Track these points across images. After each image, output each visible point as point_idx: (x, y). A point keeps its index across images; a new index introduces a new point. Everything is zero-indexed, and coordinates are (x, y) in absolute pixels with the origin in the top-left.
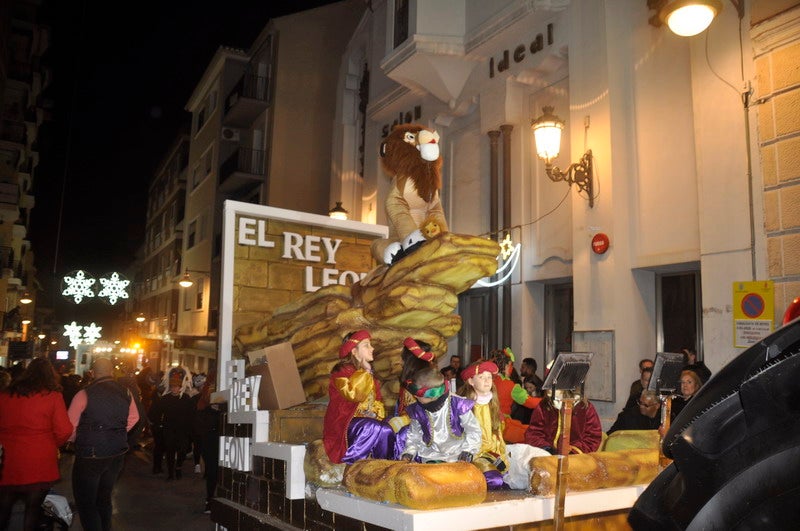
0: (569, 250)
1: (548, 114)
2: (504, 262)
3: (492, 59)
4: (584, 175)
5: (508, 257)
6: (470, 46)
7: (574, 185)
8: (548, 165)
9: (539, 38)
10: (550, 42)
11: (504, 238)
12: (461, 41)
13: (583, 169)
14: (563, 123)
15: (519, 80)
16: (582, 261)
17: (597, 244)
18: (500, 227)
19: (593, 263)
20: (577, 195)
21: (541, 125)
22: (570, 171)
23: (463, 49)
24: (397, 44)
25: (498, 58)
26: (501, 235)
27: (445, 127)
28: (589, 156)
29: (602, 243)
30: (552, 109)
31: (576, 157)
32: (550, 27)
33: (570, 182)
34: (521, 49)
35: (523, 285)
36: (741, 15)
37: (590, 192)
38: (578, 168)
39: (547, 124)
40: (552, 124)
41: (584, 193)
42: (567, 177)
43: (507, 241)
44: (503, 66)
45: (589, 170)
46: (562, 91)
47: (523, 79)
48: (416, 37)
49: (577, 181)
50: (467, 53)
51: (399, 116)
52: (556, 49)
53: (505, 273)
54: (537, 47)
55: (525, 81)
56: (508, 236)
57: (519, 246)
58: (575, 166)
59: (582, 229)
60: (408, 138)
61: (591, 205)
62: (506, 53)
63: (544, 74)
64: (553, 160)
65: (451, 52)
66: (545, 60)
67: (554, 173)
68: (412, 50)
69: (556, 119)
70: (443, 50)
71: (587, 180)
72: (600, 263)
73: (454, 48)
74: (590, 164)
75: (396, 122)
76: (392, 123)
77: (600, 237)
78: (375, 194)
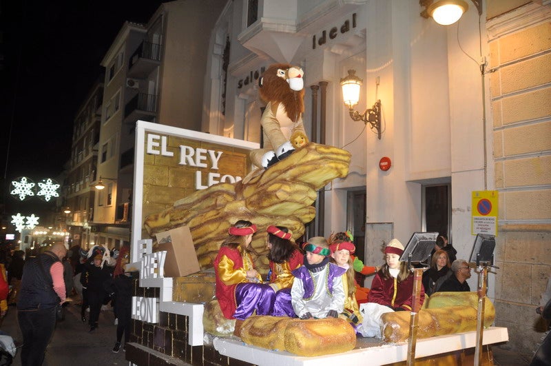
0: (364, 168)
1: (352, 75)
3: (314, 36)
4: (375, 117)
6: (300, 27)
7: (368, 123)
8: (351, 110)
9: (347, 23)
10: (354, 26)
12: (294, 23)
13: (374, 113)
14: (362, 81)
15: (332, 51)
16: (373, 175)
17: (383, 164)
19: (380, 177)
20: (370, 131)
21: (347, 82)
22: (366, 114)
23: (294, 29)
24: (249, 24)
25: (319, 35)
28: (379, 104)
29: (386, 163)
30: (354, 72)
31: (370, 105)
32: (354, 15)
33: (366, 121)
34: (334, 30)
35: (333, 191)
36: (480, 13)
37: (379, 129)
38: (371, 112)
39: (351, 81)
40: (354, 82)
41: (375, 129)
42: (364, 118)
44: (322, 41)
45: (379, 114)
46: (362, 59)
47: (335, 50)
48: (263, 20)
49: (370, 121)
50: (298, 31)
51: (250, 75)
52: (358, 31)
54: (345, 29)
55: (337, 52)
58: (369, 110)
59: (373, 153)
60: (280, 73)
61: (380, 138)
62: (324, 33)
63: (349, 47)
64: (354, 106)
65: (287, 31)
66: (349, 37)
67: (355, 116)
68: (260, 28)
69: (357, 79)
70: (281, 29)
71: (377, 120)
72: (385, 177)
73: (289, 28)
74: (379, 109)
75: (248, 78)
76: (244, 79)
77: (385, 159)
78: (233, 127)
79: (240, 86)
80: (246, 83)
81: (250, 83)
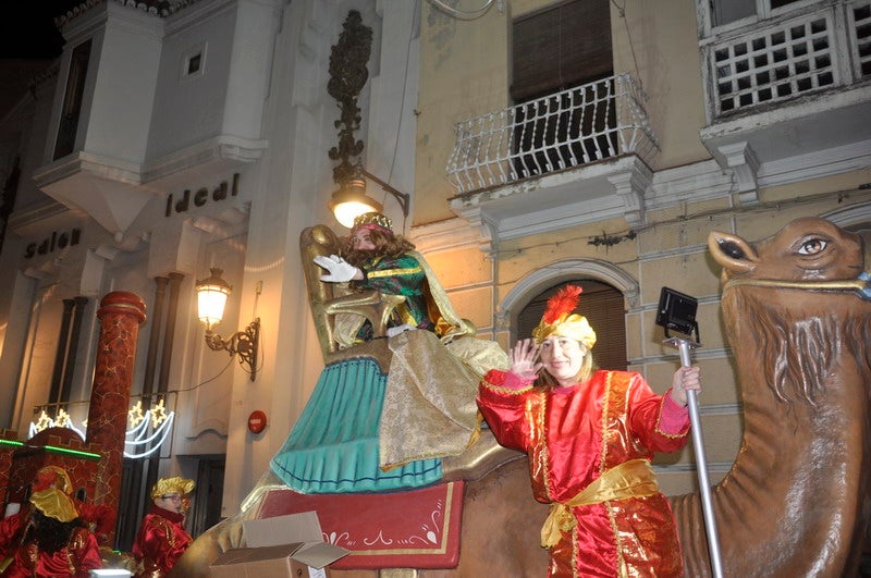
0: (225, 425)
1: (215, 278)
2: (155, 431)
3: (171, 196)
4: (248, 346)
5: (159, 425)
6: (147, 176)
7: (237, 357)
8: (208, 332)
9: (224, 186)
10: (234, 193)
11: (158, 403)
12: (138, 169)
13: (248, 339)
14: (231, 288)
15: (197, 226)
16: (237, 438)
17: (254, 422)
18: (155, 390)
19: (249, 441)
20: (240, 369)
21: (206, 287)
22: (233, 340)
23: (138, 178)
24: (56, 157)
25: (178, 197)
26: (154, 398)
27: (106, 259)
28: (256, 325)
29: (257, 421)
30: (220, 272)
31: (243, 325)
32: (236, 176)
33: (232, 352)
34: (202, 193)
35: (174, 459)
36: (406, 213)
37: (253, 365)
38: (243, 337)
39: (212, 287)
40: (218, 288)
41: (246, 364)
42: (229, 347)
43: (160, 407)
44: (182, 207)
45: (255, 341)
46: (242, 247)
47: (202, 225)
48: (82, 155)
49: (239, 351)
50: (143, 183)
51: (51, 236)
52: (239, 201)
53: (154, 443)
54: (220, 194)
55: (204, 227)
56: (162, 401)
57: (172, 414)
58: (240, 334)
59: (241, 402)
61: (253, 378)
62: (187, 193)
63: (224, 224)
64: (215, 326)
65: (123, 180)
66: (227, 210)
67: (215, 344)
68: (75, 169)
69: (222, 284)
70: (113, 175)
71: (251, 351)
72: (255, 444)
73: (129, 174)
74: (257, 333)
75: (46, 243)
76: (40, 243)
77: (257, 415)
78: (5, 326)
79: (30, 255)
80: (43, 250)
81: (49, 253)
